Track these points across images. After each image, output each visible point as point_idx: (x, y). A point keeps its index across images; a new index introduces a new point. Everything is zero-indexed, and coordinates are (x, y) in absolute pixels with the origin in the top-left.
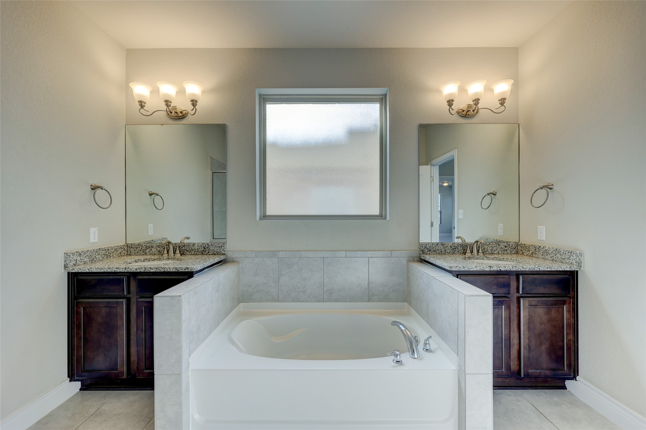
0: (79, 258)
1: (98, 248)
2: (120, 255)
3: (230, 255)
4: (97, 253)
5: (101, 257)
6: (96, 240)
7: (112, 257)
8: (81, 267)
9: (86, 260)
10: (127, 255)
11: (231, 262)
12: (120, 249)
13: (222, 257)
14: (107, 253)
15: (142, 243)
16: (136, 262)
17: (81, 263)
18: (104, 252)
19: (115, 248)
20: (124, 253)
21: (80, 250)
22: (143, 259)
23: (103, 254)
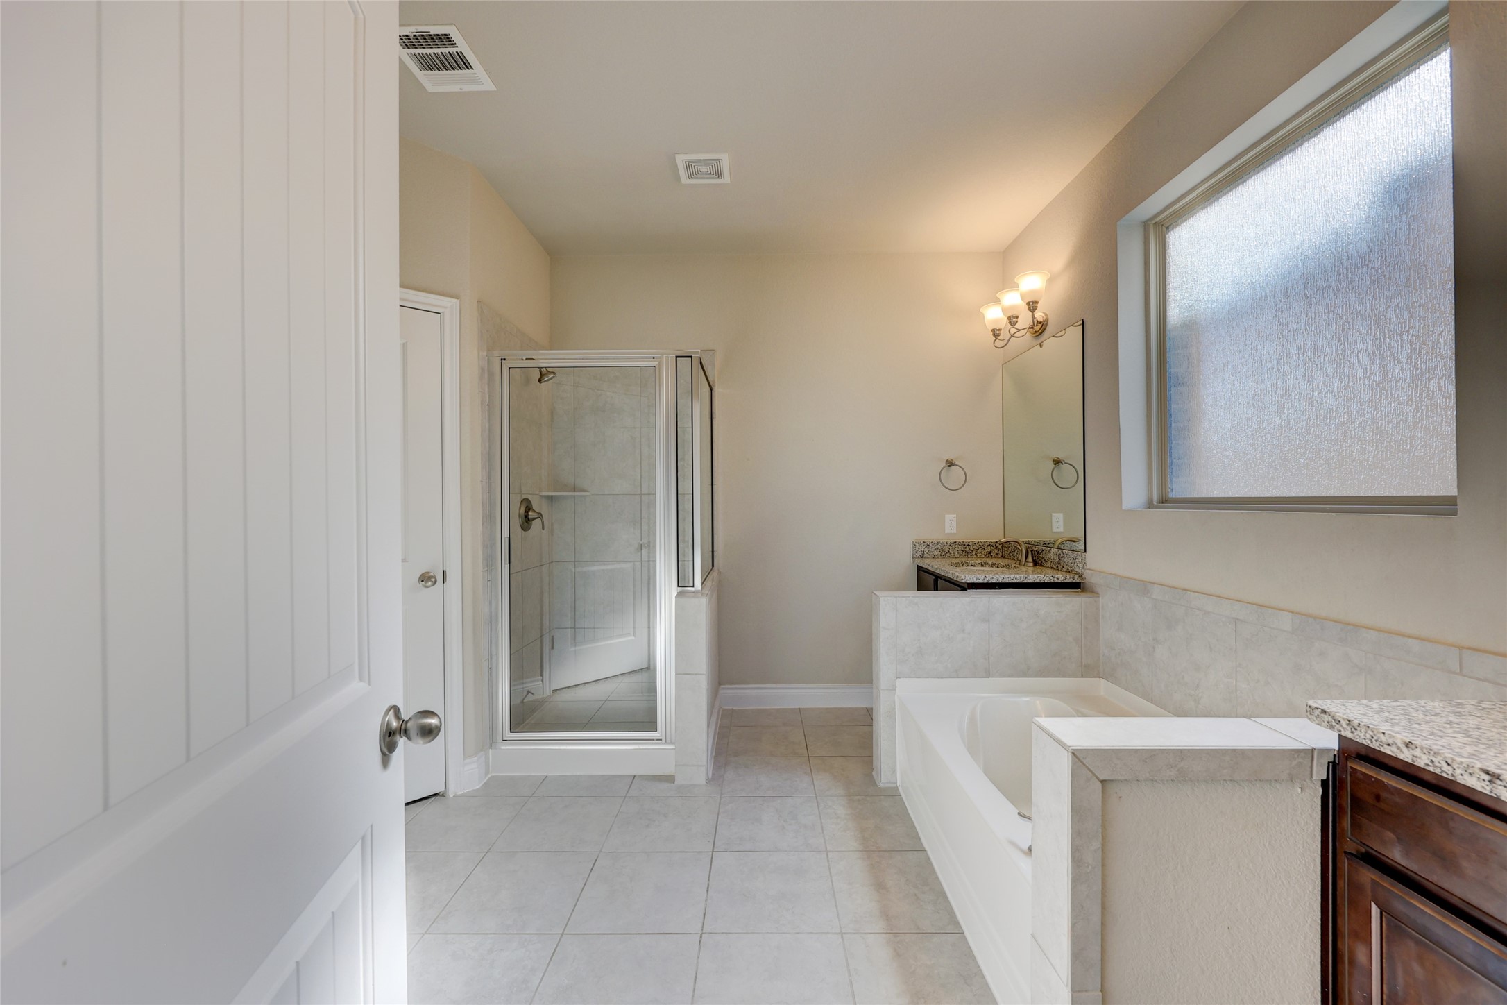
0: (926, 550)
1: (953, 541)
2: (989, 555)
3: (1091, 578)
4: (951, 548)
5: (958, 553)
6: (954, 531)
7: (975, 556)
8: (927, 561)
9: (936, 553)
10: (1001, 557)
11: (1090, 592)
12: (989, 547)
13: (1077, 580)
14: (967, 549)
15: (1033, 543)
16: (982, 565)
17: (930, 556)
18: (962, 547)
19: (980, 543)
20: (997, 554)
21: (928, 541)
22: (991, 563)
23: (960, 549)
